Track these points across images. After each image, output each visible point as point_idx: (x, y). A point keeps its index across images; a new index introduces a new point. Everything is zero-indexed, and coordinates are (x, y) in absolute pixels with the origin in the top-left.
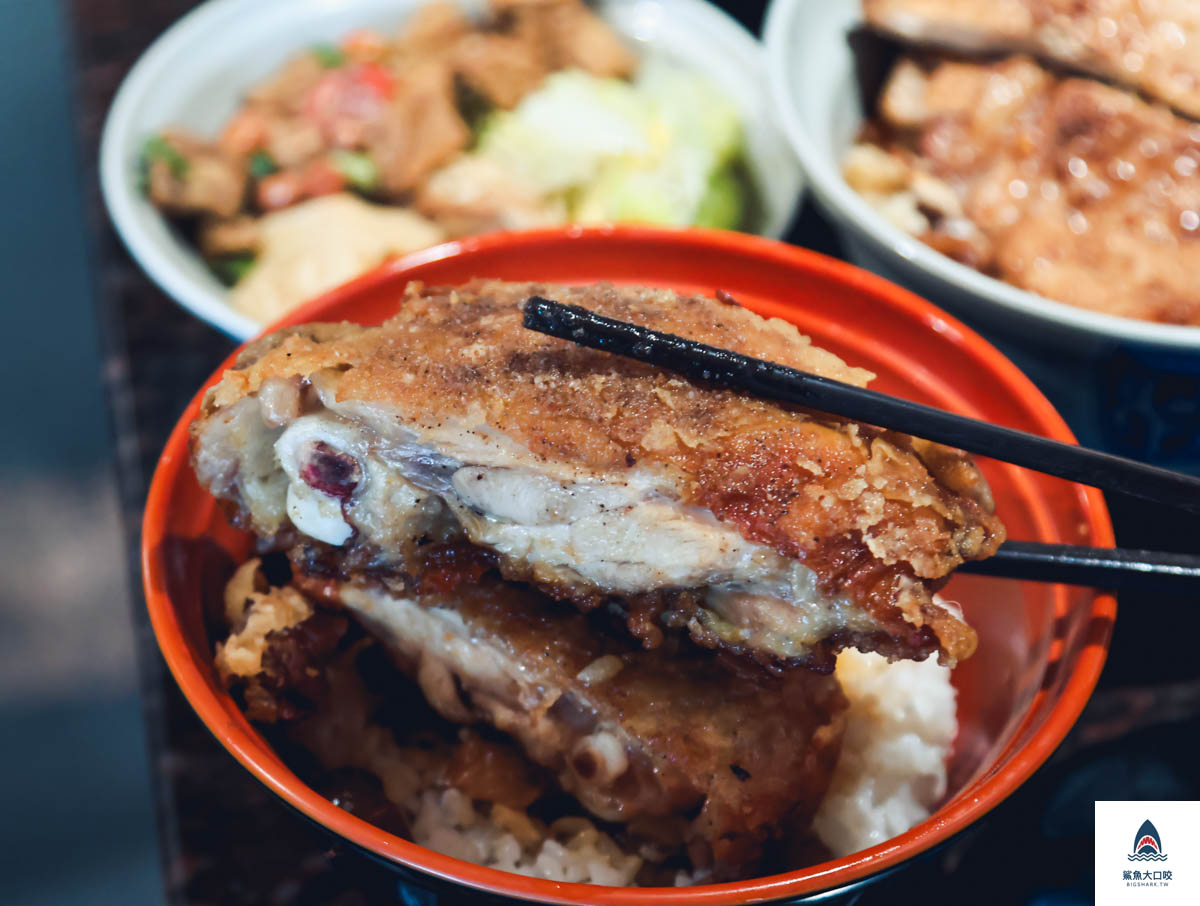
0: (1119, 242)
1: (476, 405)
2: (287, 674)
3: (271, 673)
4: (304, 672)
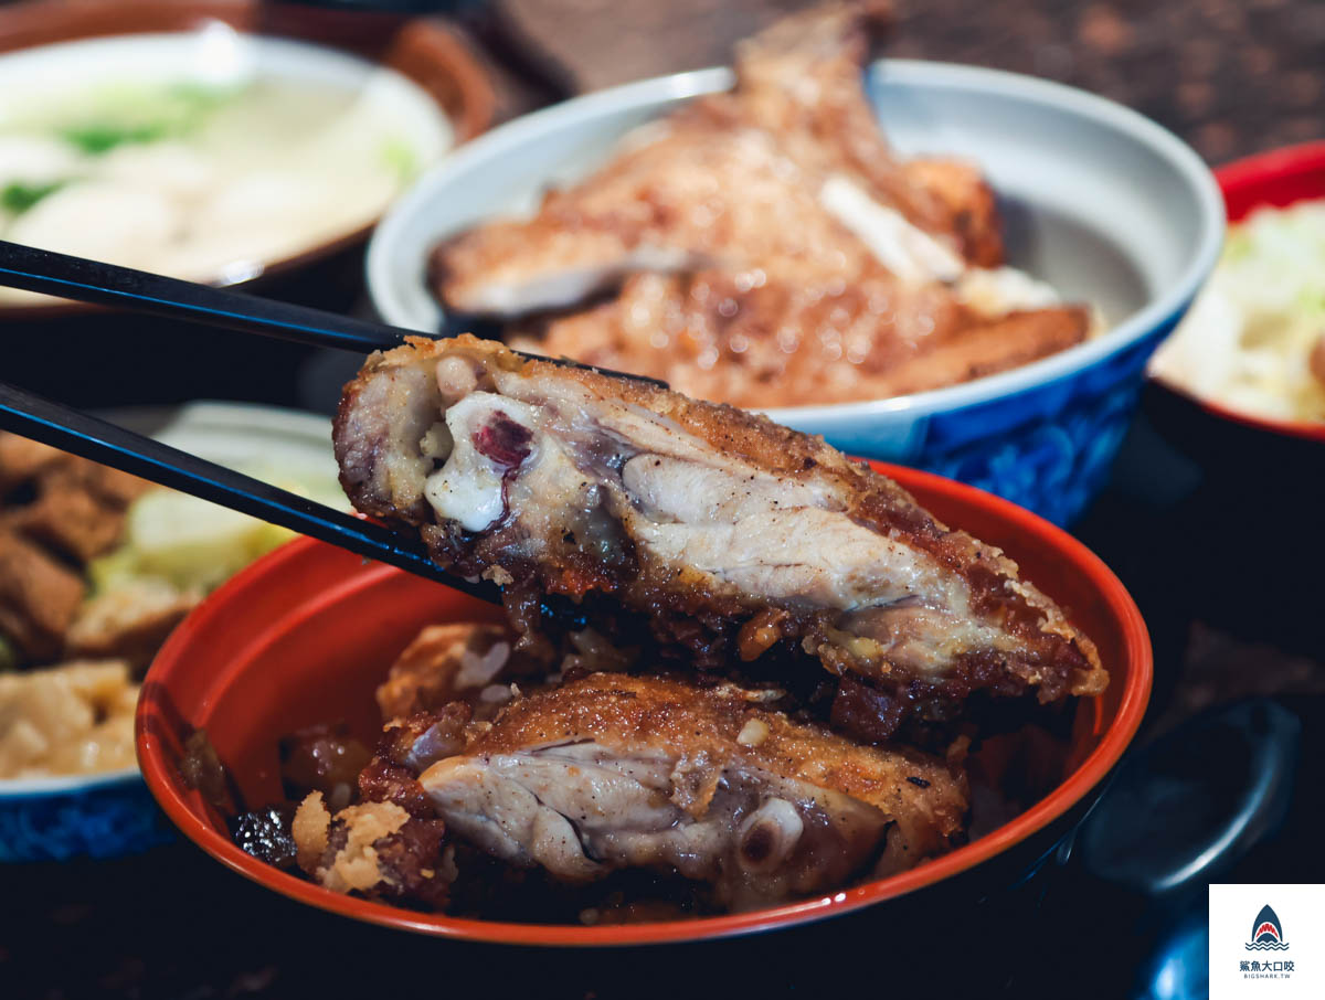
2: (404, 879)
3: (389, 881)
4: (419, 874)
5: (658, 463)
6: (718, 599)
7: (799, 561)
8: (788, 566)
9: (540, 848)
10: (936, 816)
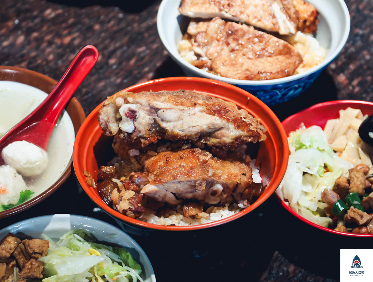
0: (241, 60)
1: (163, 97)
2: (134, 207)
3: (131, 207)
4: (138, 205)
5: (164, 111)
6: (182, 136)
7: (197, 125)
8: (195, 126)
9: (167, 199)
10: (249, 181)
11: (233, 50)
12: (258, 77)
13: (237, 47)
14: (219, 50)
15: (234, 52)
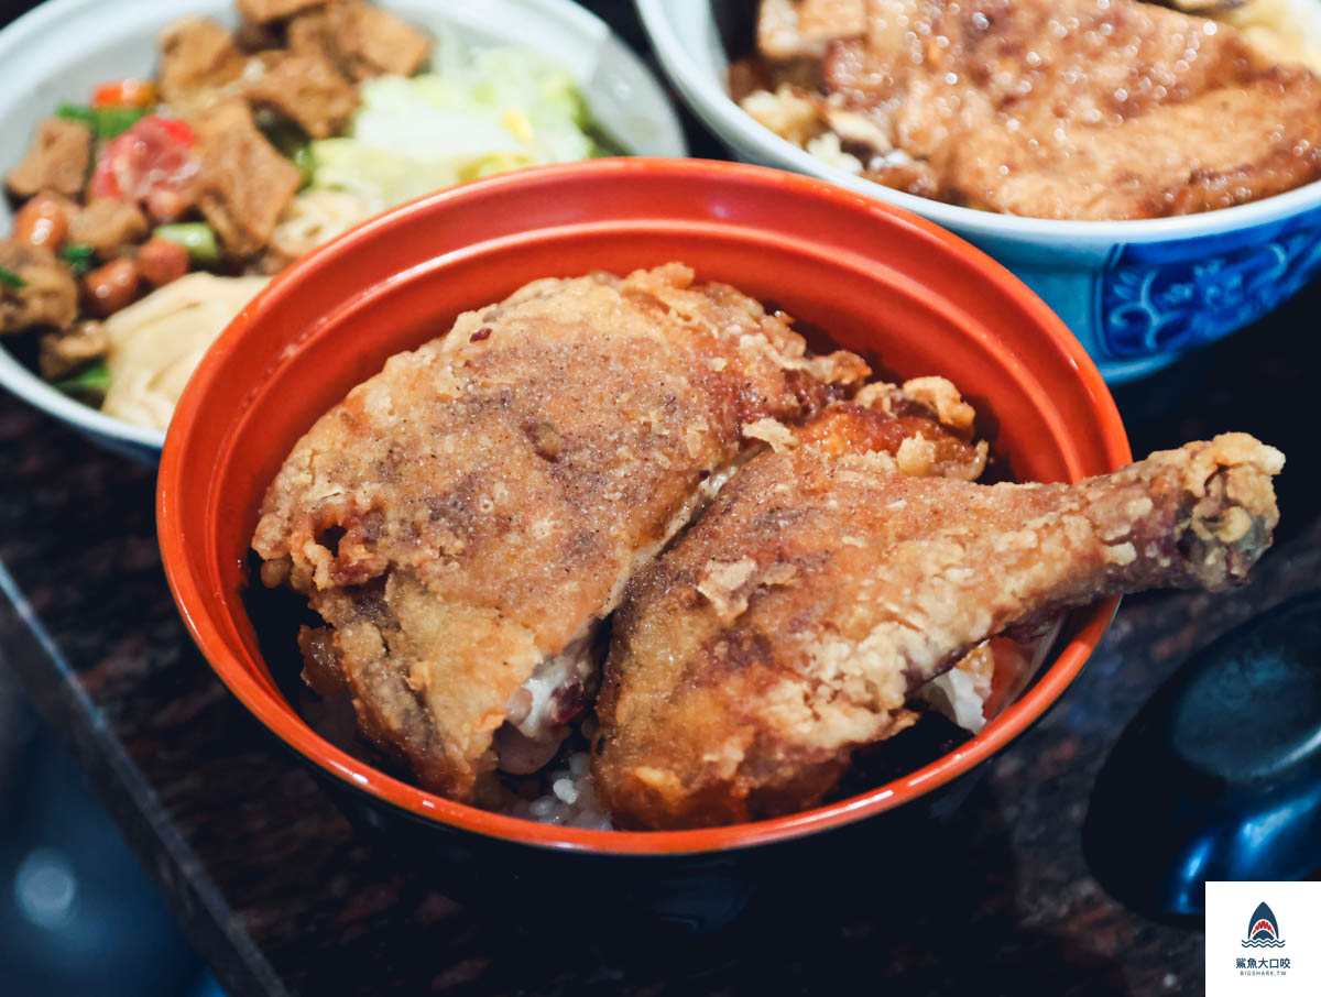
0: (1062, 136)
11: (1007, 102)
12: (1191, 197)
13: (1025, 86)
14: (948, 112)
15: (1013, 109)
